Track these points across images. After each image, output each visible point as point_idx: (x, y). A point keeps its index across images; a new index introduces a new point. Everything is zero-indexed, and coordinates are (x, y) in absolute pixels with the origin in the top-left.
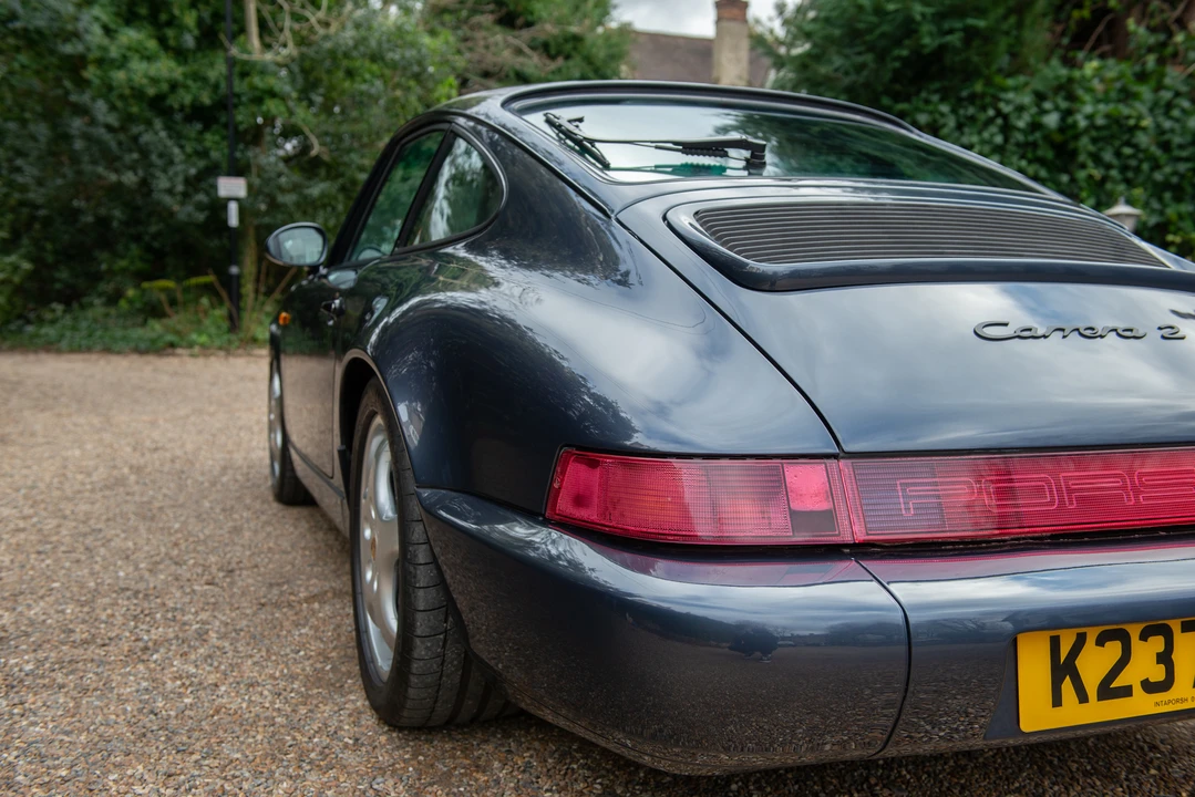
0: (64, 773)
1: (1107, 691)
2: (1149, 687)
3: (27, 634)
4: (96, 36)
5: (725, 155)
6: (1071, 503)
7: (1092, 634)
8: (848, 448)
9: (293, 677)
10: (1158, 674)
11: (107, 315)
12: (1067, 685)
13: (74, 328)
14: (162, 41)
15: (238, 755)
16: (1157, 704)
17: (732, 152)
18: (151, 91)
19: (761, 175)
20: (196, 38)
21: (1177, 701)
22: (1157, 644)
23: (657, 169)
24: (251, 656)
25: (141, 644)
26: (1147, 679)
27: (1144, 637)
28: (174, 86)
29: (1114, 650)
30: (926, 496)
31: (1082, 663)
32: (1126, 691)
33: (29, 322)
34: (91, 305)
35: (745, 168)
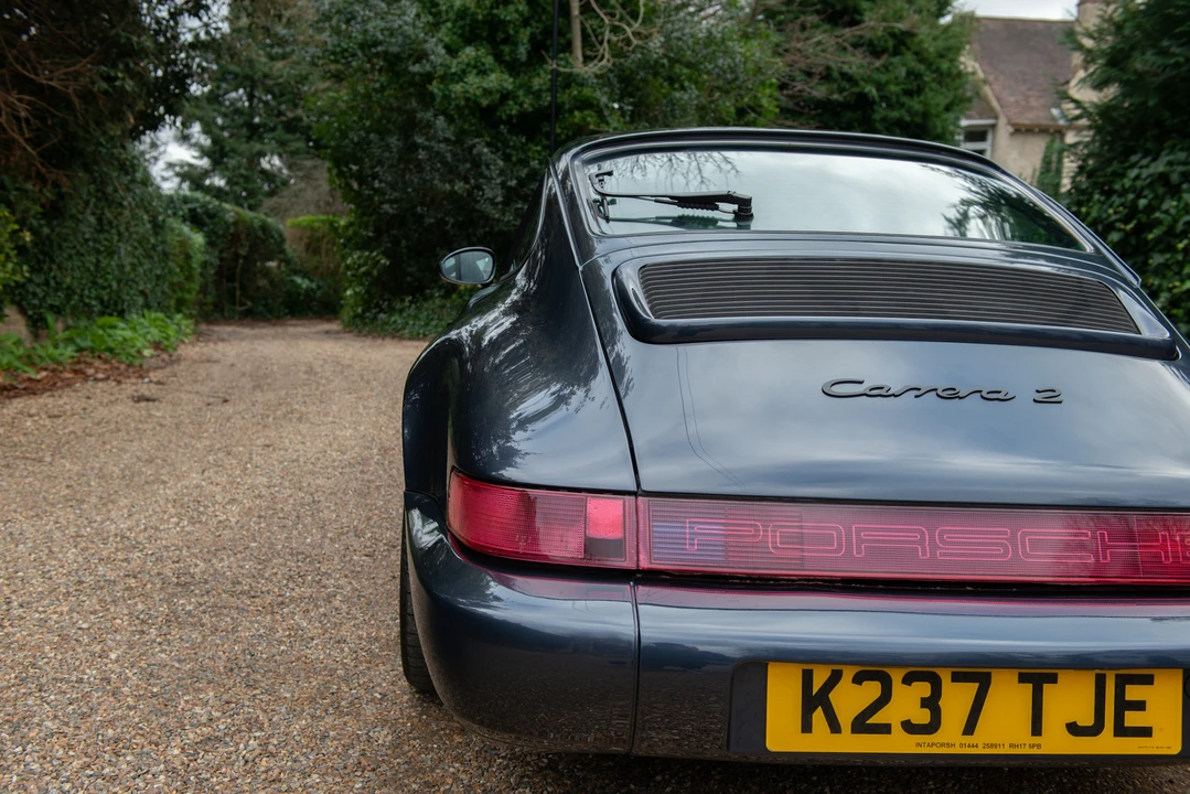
0: (155, 690)
1: (861, 725)
2: (908, 727)
3: (206, 582)
4: (438, 54)
5: (717, 208)
6: (859, 552)
7: (848, 674)
8: (645, 487)
9: (377, 639)
10: (924, 717)
11: (442, 307)
12: (818, 716)
13: (416, 318)
14: (498, 57)
15: (288, 695)
16: (919, 745)
17: (722, 206)
18: (485, 102)
19: (748, 227)
20: (529, 52)
21: (943, 745)
22: (924, 689)
23: (658, 221)
24: (356, 618)
25: (280, 599)
26: (909, 721)
27: (908, 680)
28: (506, 96)
29: (872, 690)
30: (716, 534)
31: (835, 697)
32: (885, 729)
33: (381, 311)
34: (432, 297)
35: (735, 220)
